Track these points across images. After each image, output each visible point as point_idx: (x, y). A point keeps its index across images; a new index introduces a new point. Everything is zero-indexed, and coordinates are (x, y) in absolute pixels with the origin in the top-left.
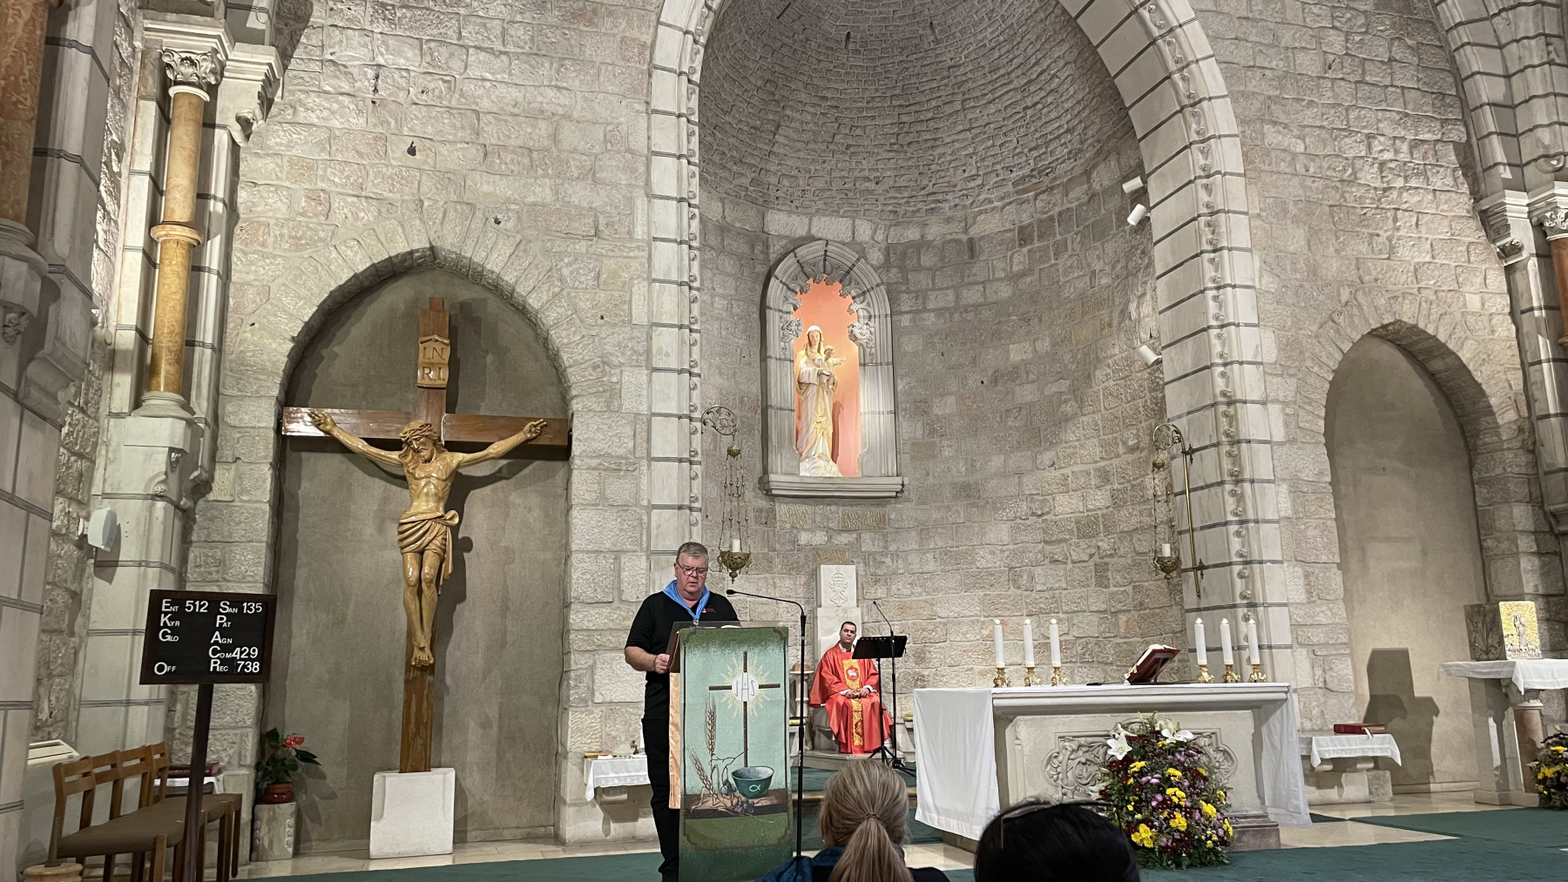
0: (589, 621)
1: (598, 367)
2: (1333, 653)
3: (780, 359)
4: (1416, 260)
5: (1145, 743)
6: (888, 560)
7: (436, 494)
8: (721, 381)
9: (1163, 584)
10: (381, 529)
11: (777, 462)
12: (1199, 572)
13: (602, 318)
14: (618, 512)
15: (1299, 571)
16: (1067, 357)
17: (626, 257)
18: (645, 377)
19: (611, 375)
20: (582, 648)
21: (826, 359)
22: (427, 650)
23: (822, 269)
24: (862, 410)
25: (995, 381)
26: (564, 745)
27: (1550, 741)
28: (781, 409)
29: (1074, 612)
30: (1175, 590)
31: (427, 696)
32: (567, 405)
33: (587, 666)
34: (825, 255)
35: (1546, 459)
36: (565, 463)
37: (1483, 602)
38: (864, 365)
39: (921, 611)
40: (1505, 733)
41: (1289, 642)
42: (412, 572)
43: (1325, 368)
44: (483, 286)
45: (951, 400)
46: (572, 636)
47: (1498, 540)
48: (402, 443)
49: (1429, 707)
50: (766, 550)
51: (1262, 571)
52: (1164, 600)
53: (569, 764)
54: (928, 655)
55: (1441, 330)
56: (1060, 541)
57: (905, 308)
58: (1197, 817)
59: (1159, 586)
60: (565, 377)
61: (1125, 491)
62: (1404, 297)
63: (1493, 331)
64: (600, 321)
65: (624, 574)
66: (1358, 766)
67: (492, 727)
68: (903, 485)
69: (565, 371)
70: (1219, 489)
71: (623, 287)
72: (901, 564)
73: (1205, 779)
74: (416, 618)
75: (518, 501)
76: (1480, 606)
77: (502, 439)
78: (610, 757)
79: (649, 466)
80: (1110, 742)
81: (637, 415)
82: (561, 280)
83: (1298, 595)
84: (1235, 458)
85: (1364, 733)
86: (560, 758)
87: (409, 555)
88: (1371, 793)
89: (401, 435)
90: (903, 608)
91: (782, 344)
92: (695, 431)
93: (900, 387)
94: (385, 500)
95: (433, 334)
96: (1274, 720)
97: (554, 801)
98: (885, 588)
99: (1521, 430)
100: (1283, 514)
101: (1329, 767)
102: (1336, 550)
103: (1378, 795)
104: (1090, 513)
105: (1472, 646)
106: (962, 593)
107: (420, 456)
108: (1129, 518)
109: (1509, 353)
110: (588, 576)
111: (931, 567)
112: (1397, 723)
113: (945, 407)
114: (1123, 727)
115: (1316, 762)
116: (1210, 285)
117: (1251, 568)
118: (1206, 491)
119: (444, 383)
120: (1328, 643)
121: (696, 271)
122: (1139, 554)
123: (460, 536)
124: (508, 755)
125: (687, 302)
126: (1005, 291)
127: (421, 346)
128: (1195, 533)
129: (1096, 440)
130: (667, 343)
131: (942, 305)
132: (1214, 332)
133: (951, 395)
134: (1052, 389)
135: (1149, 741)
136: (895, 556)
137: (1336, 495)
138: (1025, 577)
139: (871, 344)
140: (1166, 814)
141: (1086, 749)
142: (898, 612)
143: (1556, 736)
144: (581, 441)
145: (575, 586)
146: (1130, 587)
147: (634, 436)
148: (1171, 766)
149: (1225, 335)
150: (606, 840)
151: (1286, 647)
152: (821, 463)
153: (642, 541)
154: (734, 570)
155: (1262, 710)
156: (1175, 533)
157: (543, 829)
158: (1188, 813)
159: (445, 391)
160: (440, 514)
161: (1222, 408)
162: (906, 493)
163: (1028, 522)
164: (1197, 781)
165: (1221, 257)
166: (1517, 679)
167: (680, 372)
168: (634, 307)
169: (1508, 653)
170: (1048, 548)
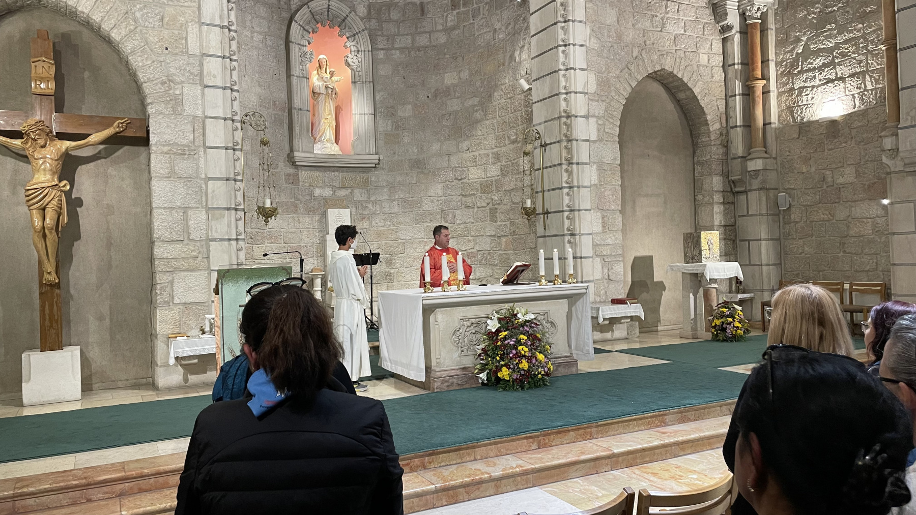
0: (168, 253)
1: (165, 83)
2: (614, 260)
3: (300, 77)
4: (676, 32)
5: (508, 321)
6: (370, 206)
7: (51, 170)
8: (260, 90)
9: (527, 221)
10: (14, 192)
11: (299, 144)
12: (546, 215)
13: (167, 49)
14: (185, 182)
15: (599, 214)
16: (478, 84)
17: (182, 6)
18: (199, 91)
19: (175, 89)
20: (164, 270)
21: (331, 78)
22: (54, 274)
23: (326, 17)
24: (353, 112)
25: (435, 96)
26: (155, 330)
27: (720, 306)
28: (301, 110)
29: (477, 236)
30: (532, 225)
31: (56, 302)
32: (146, 109)
33: (167, 281)
34: (329, 8)
35: (733, 151)
36: (146, 148)
37: (693, 231)
38: (355, 83)
39: (390, 236)
40: (698, 301)
41: (591, 255)
42: (37, 223)
43: (622, 97)
44: (78, 21)
45: (410, 107)
46: (156, 262)
47: (703, 195)
48: (23, 134)
49: (661, 286)
50: (293, 200)
51: (579, 215)
52: (526, 230)
53: (159, 342)
54: (394, 261)
55: (685, 75)
56: (470, 195)
57: (380, 46)
58: (534, 362)
59: (524, 222)
60: (142, 89)
61: (507, 166)
62: (667, 55)
63: (712, 77)
64: (165, 51)
65: (191, 223)
66: (622, 321)
67: (105, 319)
68: (379, 160)
69: (142, 85)
70: (559, 168)
71: (181, 27)
72: (378, 208)
73: (540, 340)
74: (43, 252)
75: (114, 173)
76: (691, 234)
77: (99, 131)
78: (185, 338)
79: (205, 152)
80: (489, 322)
81: (195, 117)
82: (135, 20)
83: (597, 228)
84: (569, 150)
85: (627, 303)
86: (154, 338)
87: (34, 211)
88: (628, 334)
89: (21, 128)
90: (379, 234)
91: (301, 66)
92: (236, 129)
93: (377, 98)
94: (16, 172)
95: (41, 56)
96: (579, 303)
97: (151, 364)
98: (368, 222)
99: (721, 134)
100: (593, 183)
101: (607, 322)
102: (619, 202)
103: (631, 335)
104: (488, 179)
105: (685, 255)
106: (414, 225)
107: (37, 144)
108: (510, 182)
109: (720, 90)
110: (166, 224)
111: (396, 209)
112: (644, 296)
113: (406, 111)
114: (496, 312)
115: (601, 320)
116: (561, 43)
117: (574, 215)
118: (552, 168)
119: (52, 92)
120: (611, 255)
121: (233, 18)
122: (514, 203)
123: (73, 197)
124: (117, 336)
125: (227, 40)
126: (442, 39)
127: (33, 65)
128: (545, 193)
129: (493, 136)
130: (214, 69)
131: (403, 45)
132: (562, 73)
133: (409, 104)
134: (469, 103)
135: (510, 320)
136: (374, 203)
137: (622, 171)
138: (451, 216)
139: (359, 69)
140: (517, 361)
141: (476, 325)
142: (376, 236)
143: (723, 303)
144: (155, 134)
145: (156, 231)
146: (509, 222)
147: (194, 131)
148: (522, 333)
149: (568, 75)
150: (185, 386)
151: (590, 257)
152: (329, 145)
153: (202, 201)
154: (267, 218)
155: (572, 299)
156: (534, 193)
157: (145, 380)
158: (529, 360)
159: (53, 97)
160: (54, 183)
161: (564, 120)
162: (381, 165)
163: (453, 184)
164: (536, 342)
165: (568, 26)
166: (706, 273)
167: (225, 88)
168: (189, 42)
169: (703, 259)
170: (464, 199)
